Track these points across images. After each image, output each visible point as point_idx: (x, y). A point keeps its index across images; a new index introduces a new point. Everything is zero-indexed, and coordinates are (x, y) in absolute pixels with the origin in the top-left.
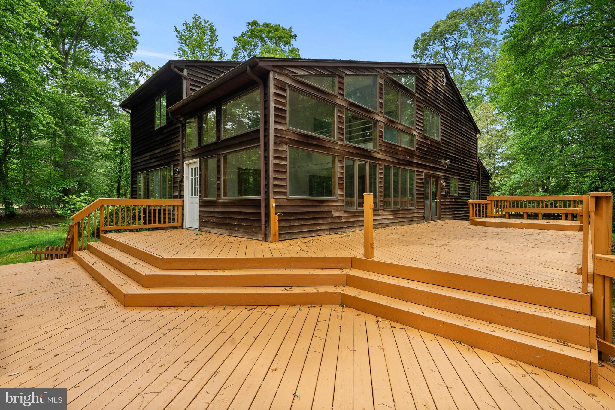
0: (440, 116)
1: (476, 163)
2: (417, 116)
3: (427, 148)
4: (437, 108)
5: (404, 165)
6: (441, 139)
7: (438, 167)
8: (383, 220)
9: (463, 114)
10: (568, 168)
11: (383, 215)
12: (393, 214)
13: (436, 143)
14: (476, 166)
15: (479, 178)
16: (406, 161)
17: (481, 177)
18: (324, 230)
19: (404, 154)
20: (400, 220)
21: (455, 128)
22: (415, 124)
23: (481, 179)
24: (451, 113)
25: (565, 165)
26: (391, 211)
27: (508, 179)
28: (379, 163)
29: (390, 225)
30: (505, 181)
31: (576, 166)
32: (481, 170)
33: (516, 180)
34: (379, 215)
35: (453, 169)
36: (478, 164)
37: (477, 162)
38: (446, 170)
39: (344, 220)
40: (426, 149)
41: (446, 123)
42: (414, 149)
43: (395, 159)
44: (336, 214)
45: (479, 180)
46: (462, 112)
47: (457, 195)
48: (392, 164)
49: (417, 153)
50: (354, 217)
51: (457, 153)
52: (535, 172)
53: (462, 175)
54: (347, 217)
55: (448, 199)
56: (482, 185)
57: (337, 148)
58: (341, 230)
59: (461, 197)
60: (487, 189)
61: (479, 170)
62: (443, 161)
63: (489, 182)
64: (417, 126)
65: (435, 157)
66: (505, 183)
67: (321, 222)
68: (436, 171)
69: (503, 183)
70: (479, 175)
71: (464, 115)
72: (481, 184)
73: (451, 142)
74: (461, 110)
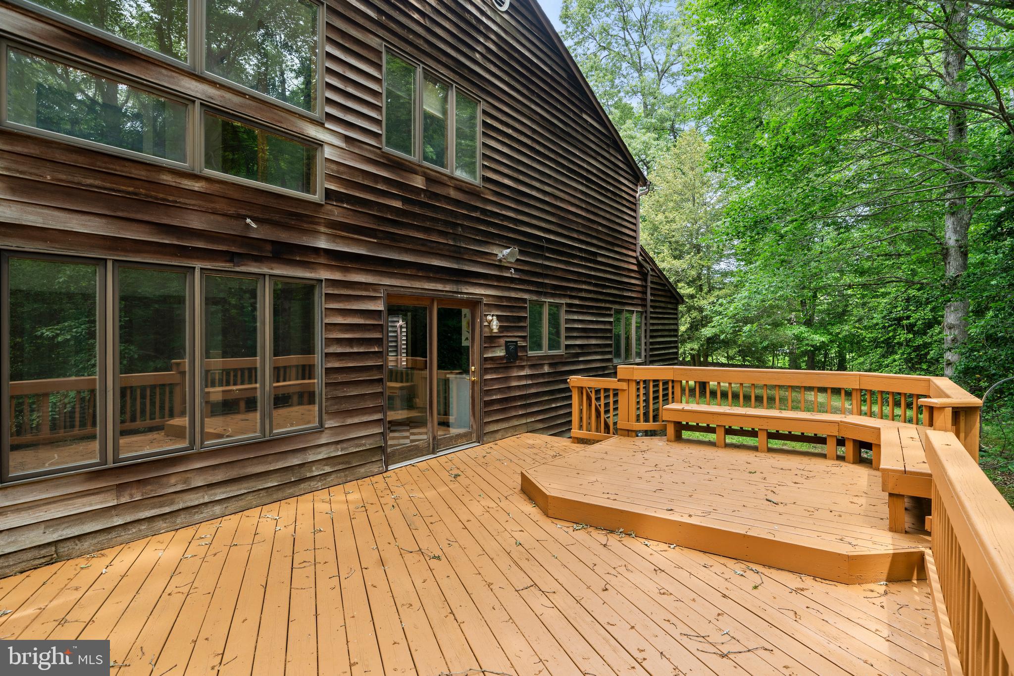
0: (482, 106)
1: (634, 261)
2: (329, 71)
3: (404, 200)
4: (466, 73)
5: (229, 257)
6: (486, 179)
7: (466, 268)
9: (586, 121)
10: (847, 279)
13: (458, 189)
14: (635, 268)
15: (645, 300)
16: (245, 240)
17: (649, 297)
19: (231, 210)
21: (552, 156)
22: (319, 101)
23: (649, 303)
24: (533, 107)
25: (842, 272)
27: (729, 299)
30: (721, 305)
31: (862, 274)
32: (649, 279)
33: (743, 302)
35: (546, 276)
36: (639, 265)
37: (636, 258)
38: (512, 280)
40: (398, 204)
41: (510, 131)
42: (317, 197)
45: (644, 306)
46: (585, 116)
47: (561, 352)
49: (336, 213)
51: (560, 230)
52: (780, 285)
53: (583, 295)
55: (522, 367)
56: (652, 318)
59: (578, 355)
60: (672, 327)
61: (645, 280)
62: (495, 250)
63: (676, 309)
64: (329, 110)
65: (455, 237)
66: (721, 309)
68: (458, 282)
69: (718, 308)
70: (645, 293)
71: (591, 125)
72: (649, 315)
73: (534, 193)
74: (582, 110)
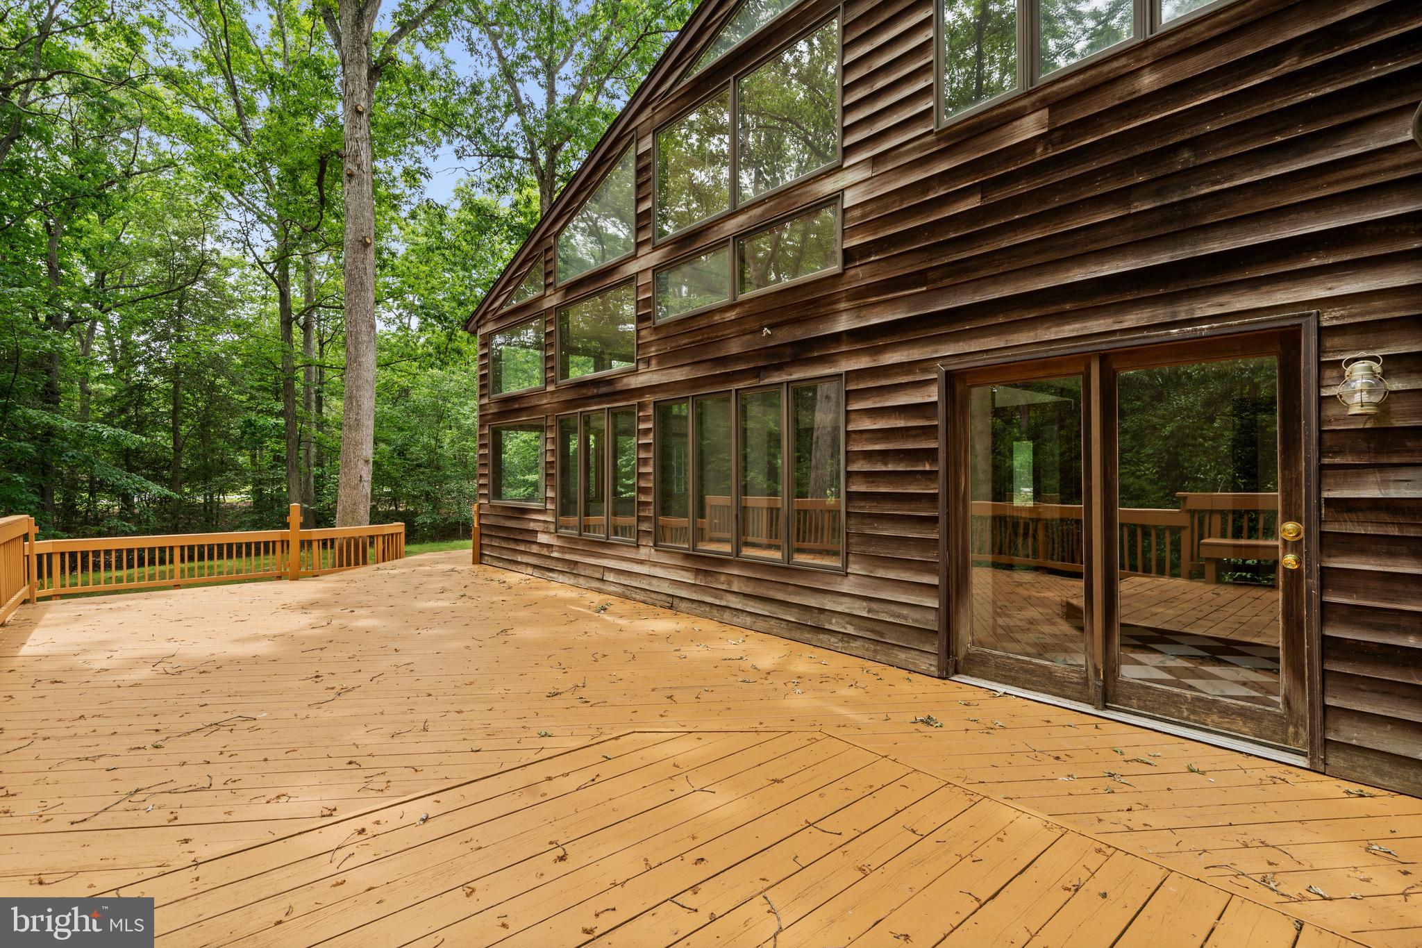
5: (757, 372)
8: (654, 582)
11: (655, 564)
12: (697, 572)
18: (527, 564)
19: (756, 326)
20: (735, 602)
26: (687, 557)
28: (635, 402)
29: (683, 605)
34: (641, 562)
39: (555, 555)
42: (832, 268)
43: (705, 366)
44: (542, 538)
48: (693, 388)
49: (861, 275)
50: (574, 551)
54: (562, 549)
57: (545, 401)
58: (551, 574)
67: (522, 548)
